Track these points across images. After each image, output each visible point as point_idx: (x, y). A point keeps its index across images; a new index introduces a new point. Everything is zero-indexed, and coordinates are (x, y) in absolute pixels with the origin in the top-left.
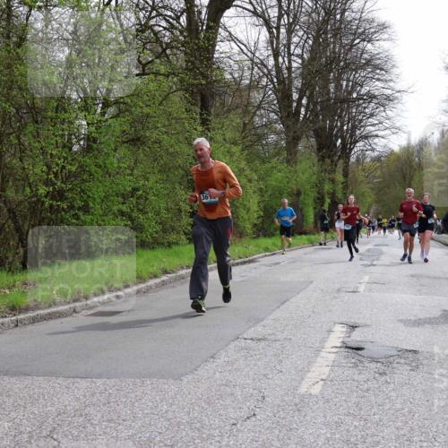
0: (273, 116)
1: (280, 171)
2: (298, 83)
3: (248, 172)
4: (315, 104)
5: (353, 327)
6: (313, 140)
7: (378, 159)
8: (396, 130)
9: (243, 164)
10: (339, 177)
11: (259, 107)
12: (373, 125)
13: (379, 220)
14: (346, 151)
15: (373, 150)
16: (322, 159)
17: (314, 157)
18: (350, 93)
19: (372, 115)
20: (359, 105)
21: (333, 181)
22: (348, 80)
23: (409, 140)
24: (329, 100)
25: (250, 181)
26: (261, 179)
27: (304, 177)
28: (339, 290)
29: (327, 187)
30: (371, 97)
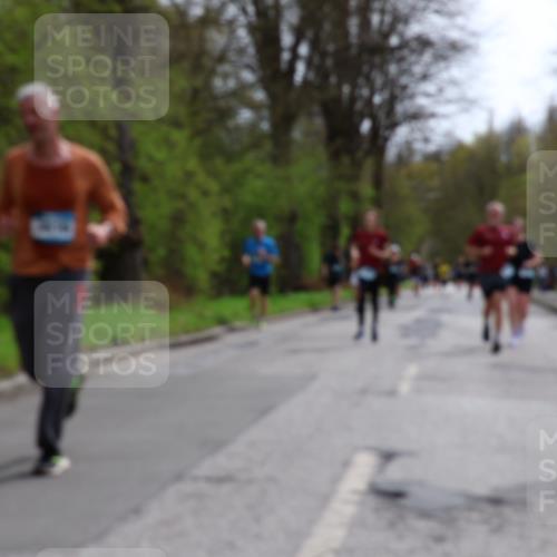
0: (248, 76)
1: (259, 176)
2: (291, 16)
3: (201, 178)
4: (324, 55)
5: (388, 457)
6: (319, 123)
7: (435, 157)
8: (467, 103)
9: (193, 164)
10: (366, 189)
11: (222, 58)
12: (428, 95)
13: (436, 267)
14: (378, 141)
15: (426, 140)
16: (335, 156)
17: (322, 153)
18: (386, 36)
19: (425, 77)
20: (401, 60)
21: (355, 196)
22: (383, 12)
23: (490, 122)
24: (348, 47)
25: (205, 193)
26: (226, 190)
27: (301, 189)
28: (364, 392)
29: (345, 207)
30: (424, 43)
